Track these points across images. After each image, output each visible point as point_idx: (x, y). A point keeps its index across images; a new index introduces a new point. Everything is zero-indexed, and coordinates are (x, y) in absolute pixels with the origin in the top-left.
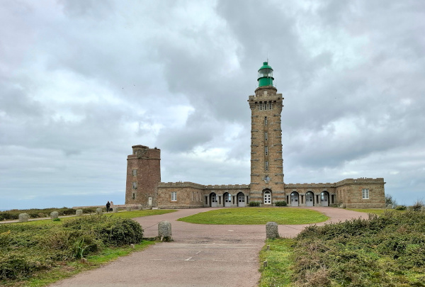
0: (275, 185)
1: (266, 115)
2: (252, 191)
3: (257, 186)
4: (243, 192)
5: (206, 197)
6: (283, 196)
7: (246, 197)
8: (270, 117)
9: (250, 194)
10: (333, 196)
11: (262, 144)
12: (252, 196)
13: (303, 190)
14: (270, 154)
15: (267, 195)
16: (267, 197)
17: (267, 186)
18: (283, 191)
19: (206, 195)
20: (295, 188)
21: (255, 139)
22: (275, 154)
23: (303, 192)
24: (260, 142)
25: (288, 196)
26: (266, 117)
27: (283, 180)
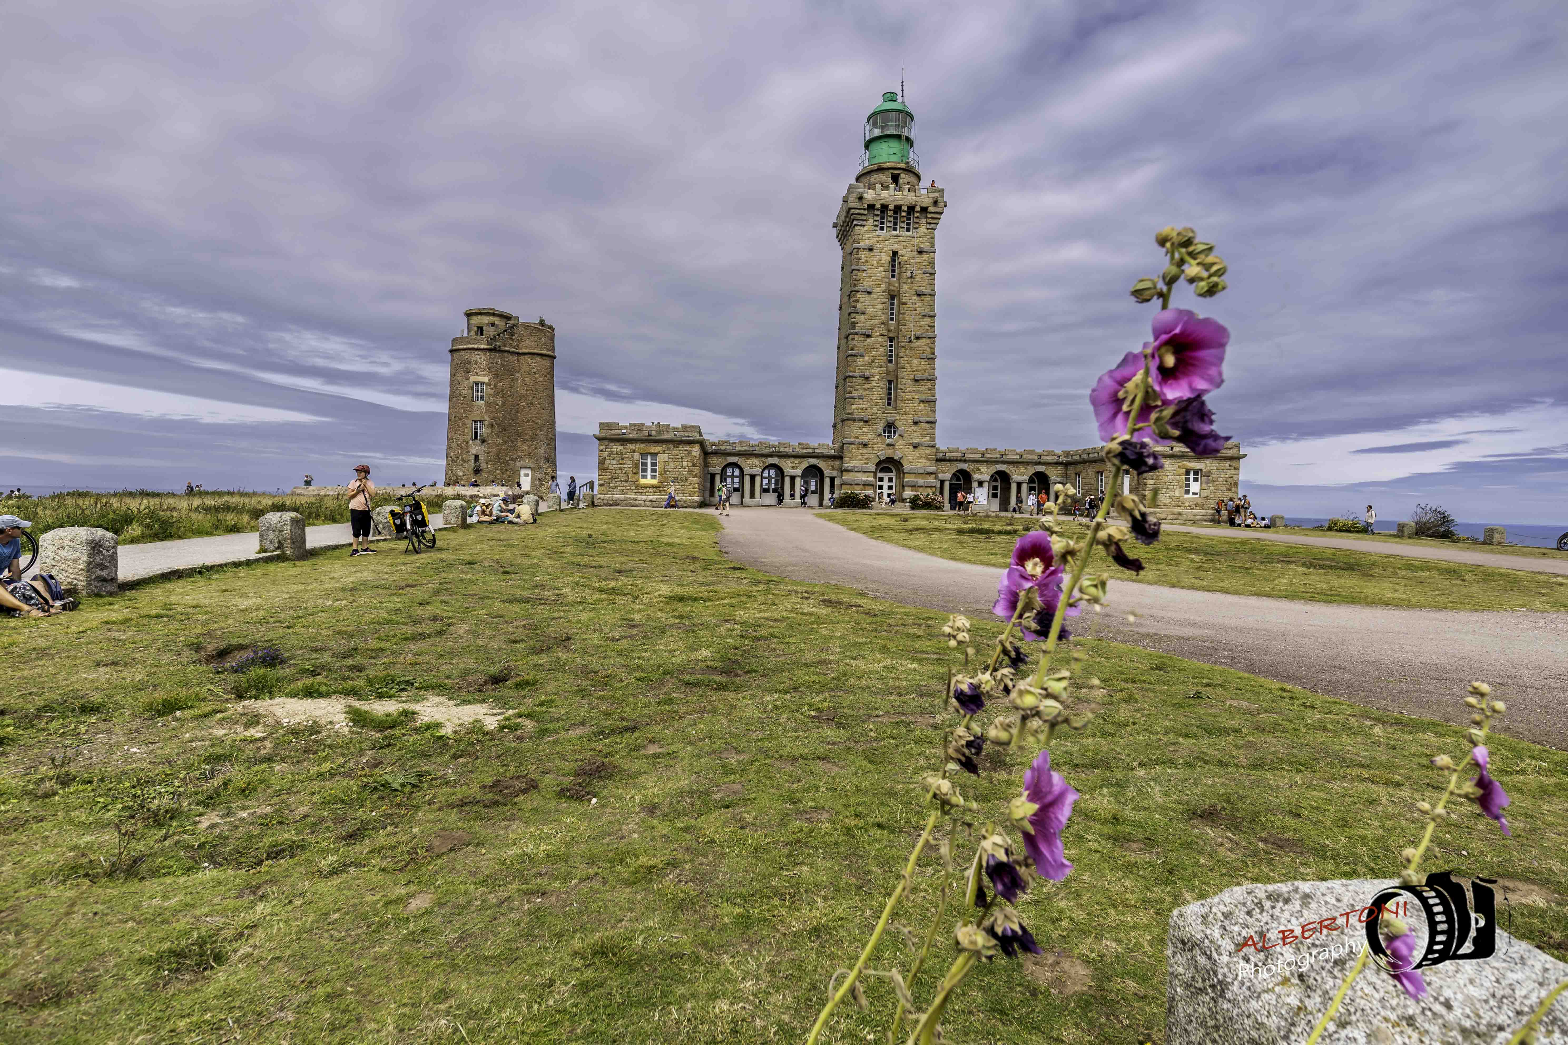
0: (911, 451)
1: (895, 247)
2: (849, 464)
3: (864, 451)
4: (821, 464)
5: (713, 476)
6: (931, 480)
7: (827, 482)
8: (907, 254)
9: (843, 471)
11: (881, 329)
12: (847, 477)
13: (983, 467)
14: (902, 362)
15: (886, 476)
16: (886, 484)
17: (889, 452)
18: (932, 469)
19: (712, 469)
20: (965, 461)
21: (863, 313)
22: (915, 362)
23: (984, 473)
24: (877, 323)
25: (942, 482)
26: (895, 253)
27: (933, 438)
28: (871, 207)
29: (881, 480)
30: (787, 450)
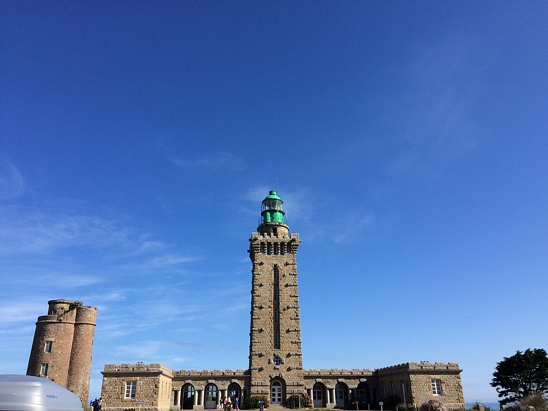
0: (289, 372)
1: (275, 262)
2: (254, 382)
3: (262, 373)
4: (239, 382)
5: (176, 392)
6: (302, 389)
7: (242, 392)
8: (281, 266)
9: (251, 386)
10: (374, 390)
11: (270, 304)
12: (253, 389)
13: (331, 380)
14: (282, 321)
15: (276, 387)
16: (277, 393)
17: (277, 374)
18: (302, 382)
19: (176, 388)
20: (320, 377)
21: (259, 296)
22: (289, 321)
23: (331, 385)
24: (268, 301)
25: (309, 391)
26: (275, 266)
27: (300, 364)
28: (262, 244)
29: (274, 390)
30: (219, 374)
